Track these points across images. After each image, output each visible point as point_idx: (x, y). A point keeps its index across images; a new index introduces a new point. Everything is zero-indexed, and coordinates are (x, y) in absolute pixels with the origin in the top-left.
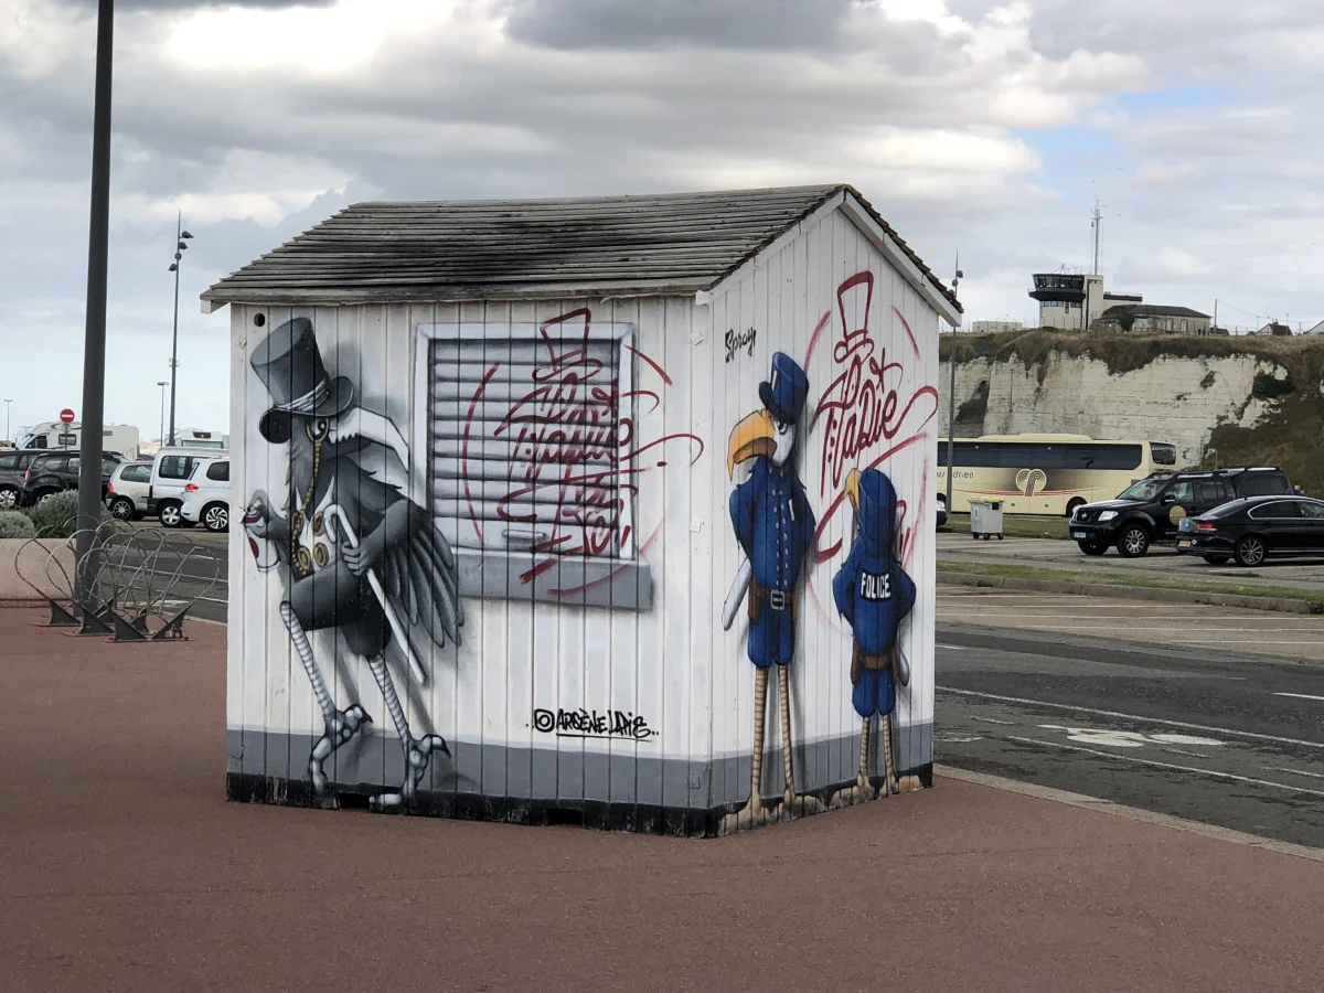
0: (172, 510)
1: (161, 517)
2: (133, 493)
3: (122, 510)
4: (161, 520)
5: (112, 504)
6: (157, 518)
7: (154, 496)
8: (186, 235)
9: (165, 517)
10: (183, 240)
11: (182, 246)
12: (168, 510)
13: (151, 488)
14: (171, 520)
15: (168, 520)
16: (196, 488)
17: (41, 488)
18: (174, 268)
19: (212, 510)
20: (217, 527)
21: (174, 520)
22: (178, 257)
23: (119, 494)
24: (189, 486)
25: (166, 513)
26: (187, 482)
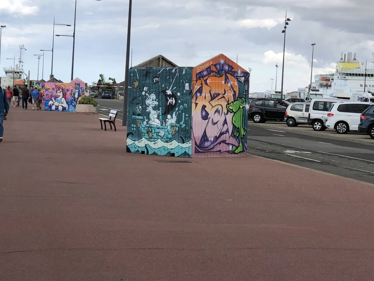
0: (318, 124)
1: (313, 126)
2: (295, 115)
3: (291, 122)
4: (313, 127)
5: (287, 120)
6: (312, 126)
7: (310, 118)
8: (288, 20)
9: (315, 126)
10: (287, 21)
11: (287, 24)
12: (316, 123)
13: (309, 114)
14: (317, 128)
15: (316, 128)
16: (333, 115)
17: (254, 112)
18: (284, 32)
19: (340, 124)
20: (341, 132)
21: (319, 128)
22: (285, 27)
23: (290, 116)
24: (329, 114)
25: (315, 125)
26: (329, 112)
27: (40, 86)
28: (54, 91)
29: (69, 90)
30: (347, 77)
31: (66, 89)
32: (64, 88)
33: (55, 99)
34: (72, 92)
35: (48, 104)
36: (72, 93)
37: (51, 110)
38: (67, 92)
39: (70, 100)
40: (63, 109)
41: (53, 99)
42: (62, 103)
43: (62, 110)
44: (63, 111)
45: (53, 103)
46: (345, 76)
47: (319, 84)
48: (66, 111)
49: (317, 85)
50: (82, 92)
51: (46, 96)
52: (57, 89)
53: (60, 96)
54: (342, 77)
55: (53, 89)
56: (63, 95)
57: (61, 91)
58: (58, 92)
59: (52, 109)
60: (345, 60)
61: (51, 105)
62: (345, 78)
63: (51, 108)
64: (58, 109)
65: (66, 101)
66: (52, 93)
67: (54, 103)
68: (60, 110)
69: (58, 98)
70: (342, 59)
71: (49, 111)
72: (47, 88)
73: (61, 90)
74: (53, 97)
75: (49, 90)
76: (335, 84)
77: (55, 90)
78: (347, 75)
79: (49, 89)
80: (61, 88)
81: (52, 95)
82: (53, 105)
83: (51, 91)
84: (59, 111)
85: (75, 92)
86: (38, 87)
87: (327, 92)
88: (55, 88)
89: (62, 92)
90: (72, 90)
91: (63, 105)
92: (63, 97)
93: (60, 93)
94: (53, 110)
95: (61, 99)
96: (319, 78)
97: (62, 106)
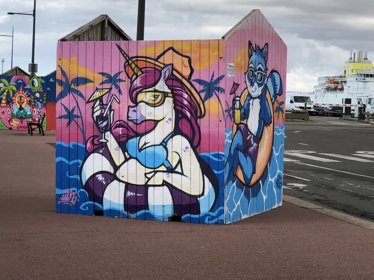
27: (11, 83)
28: (114, 91)
29: (222, 84)
30: (367, 79)
31: (200, 82)
32: (186, 72)
33: (123, 146)
34: (234, 100)
35: (80, 171)
36: (237, 105)
37: (99, 213)
38: (209, 96)
39: (225, 153)
40: (176, 207)
41: (112, 144)
42: (171, 170)
43: (169, 212)
44: (175, 219)
45: (111, 169)
46: (365, 77)
47: (325, 88)
48: (201, 221)
49: (322, 88)
50: (275, 95)
51: (65, 121)
52: (137, 83)
53: (156, 122)
54: (361, 79)
55: (113, 80)
56: (179, 115)
57: (165, 95)
58: (146, 96)
59: (106, 206)
60: (354, 59)
61: (100, 177)
62: (365, 79)
63: (101, 201)
64: (146, 207)
65: (200, 159)
66: (102, 106)
67: (116, 168)
68: (158, 213)
69: (143, 140)
70: (351, 59)
71: (85, 213)
72: (72, 77)
73: (162, 86)
74: (108, 128)
75: (81, 88)
76: (349, 87)
77: (124, 86)
78: (367, 77)
79: (86, 81)
80: (166, 72)
81: (101, 118)
82: (111, 177)
83: (97, 95)
84: (149, 217)
85: (250, 96)
86: (5, 85)
87: (337, 96)
88: (123, 76)
89: (169, 101)
90: (236, 86)
91: (175, 180)
92: (177, 131)
93: (154, 106)
94: (112, 213)
95: (164, 144)
96: (325, 81)
97: (171, 187)
